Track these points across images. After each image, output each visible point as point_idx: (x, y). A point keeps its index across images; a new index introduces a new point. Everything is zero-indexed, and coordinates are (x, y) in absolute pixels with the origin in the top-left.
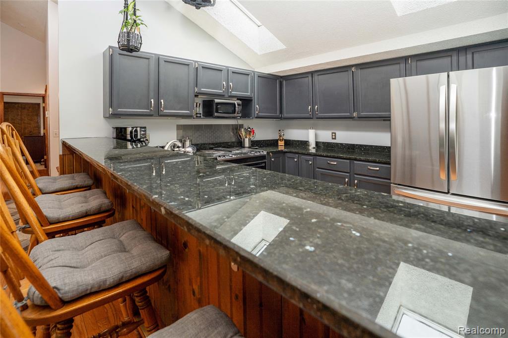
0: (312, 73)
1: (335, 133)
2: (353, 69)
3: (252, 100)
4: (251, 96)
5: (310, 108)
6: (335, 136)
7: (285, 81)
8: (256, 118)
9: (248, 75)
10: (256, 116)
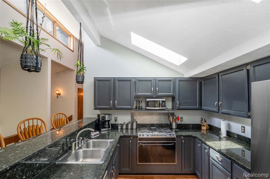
0: (218, 74)
1: (244, 127)
2: (249, 67)
3: (175, 97)
4: (173, 95)
5: (217, 103)
6: (244, 130)
7: (204, 81)
8: (178, 109)
9: (171, 81)
10: (177, 108)
